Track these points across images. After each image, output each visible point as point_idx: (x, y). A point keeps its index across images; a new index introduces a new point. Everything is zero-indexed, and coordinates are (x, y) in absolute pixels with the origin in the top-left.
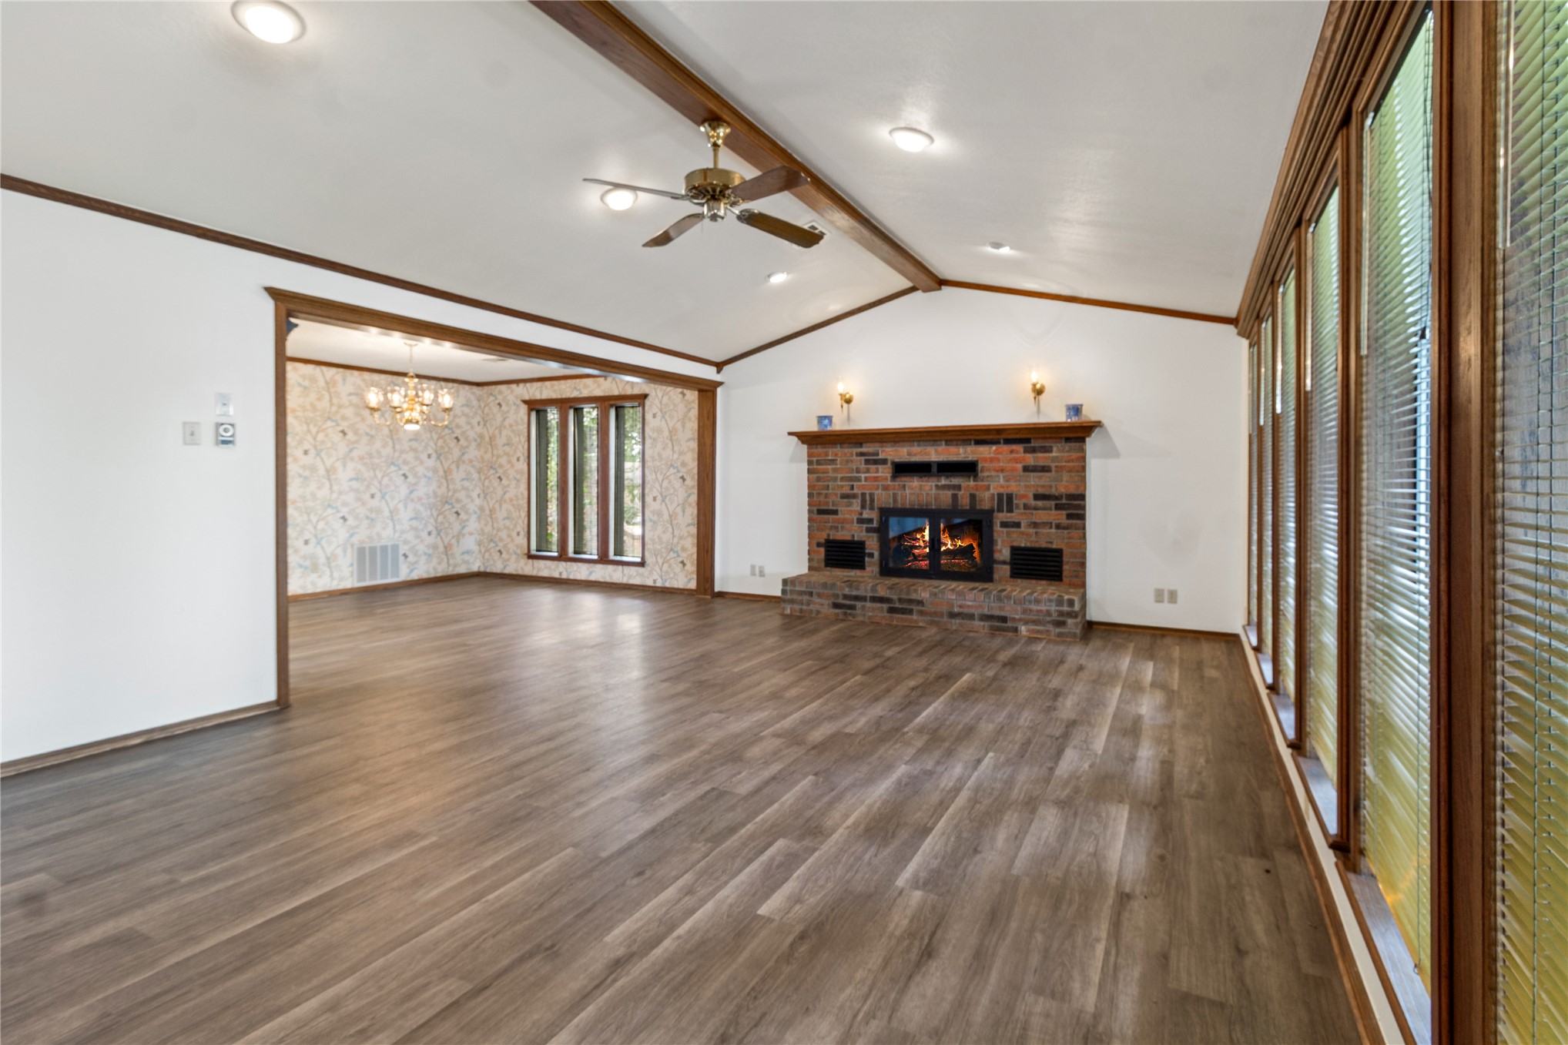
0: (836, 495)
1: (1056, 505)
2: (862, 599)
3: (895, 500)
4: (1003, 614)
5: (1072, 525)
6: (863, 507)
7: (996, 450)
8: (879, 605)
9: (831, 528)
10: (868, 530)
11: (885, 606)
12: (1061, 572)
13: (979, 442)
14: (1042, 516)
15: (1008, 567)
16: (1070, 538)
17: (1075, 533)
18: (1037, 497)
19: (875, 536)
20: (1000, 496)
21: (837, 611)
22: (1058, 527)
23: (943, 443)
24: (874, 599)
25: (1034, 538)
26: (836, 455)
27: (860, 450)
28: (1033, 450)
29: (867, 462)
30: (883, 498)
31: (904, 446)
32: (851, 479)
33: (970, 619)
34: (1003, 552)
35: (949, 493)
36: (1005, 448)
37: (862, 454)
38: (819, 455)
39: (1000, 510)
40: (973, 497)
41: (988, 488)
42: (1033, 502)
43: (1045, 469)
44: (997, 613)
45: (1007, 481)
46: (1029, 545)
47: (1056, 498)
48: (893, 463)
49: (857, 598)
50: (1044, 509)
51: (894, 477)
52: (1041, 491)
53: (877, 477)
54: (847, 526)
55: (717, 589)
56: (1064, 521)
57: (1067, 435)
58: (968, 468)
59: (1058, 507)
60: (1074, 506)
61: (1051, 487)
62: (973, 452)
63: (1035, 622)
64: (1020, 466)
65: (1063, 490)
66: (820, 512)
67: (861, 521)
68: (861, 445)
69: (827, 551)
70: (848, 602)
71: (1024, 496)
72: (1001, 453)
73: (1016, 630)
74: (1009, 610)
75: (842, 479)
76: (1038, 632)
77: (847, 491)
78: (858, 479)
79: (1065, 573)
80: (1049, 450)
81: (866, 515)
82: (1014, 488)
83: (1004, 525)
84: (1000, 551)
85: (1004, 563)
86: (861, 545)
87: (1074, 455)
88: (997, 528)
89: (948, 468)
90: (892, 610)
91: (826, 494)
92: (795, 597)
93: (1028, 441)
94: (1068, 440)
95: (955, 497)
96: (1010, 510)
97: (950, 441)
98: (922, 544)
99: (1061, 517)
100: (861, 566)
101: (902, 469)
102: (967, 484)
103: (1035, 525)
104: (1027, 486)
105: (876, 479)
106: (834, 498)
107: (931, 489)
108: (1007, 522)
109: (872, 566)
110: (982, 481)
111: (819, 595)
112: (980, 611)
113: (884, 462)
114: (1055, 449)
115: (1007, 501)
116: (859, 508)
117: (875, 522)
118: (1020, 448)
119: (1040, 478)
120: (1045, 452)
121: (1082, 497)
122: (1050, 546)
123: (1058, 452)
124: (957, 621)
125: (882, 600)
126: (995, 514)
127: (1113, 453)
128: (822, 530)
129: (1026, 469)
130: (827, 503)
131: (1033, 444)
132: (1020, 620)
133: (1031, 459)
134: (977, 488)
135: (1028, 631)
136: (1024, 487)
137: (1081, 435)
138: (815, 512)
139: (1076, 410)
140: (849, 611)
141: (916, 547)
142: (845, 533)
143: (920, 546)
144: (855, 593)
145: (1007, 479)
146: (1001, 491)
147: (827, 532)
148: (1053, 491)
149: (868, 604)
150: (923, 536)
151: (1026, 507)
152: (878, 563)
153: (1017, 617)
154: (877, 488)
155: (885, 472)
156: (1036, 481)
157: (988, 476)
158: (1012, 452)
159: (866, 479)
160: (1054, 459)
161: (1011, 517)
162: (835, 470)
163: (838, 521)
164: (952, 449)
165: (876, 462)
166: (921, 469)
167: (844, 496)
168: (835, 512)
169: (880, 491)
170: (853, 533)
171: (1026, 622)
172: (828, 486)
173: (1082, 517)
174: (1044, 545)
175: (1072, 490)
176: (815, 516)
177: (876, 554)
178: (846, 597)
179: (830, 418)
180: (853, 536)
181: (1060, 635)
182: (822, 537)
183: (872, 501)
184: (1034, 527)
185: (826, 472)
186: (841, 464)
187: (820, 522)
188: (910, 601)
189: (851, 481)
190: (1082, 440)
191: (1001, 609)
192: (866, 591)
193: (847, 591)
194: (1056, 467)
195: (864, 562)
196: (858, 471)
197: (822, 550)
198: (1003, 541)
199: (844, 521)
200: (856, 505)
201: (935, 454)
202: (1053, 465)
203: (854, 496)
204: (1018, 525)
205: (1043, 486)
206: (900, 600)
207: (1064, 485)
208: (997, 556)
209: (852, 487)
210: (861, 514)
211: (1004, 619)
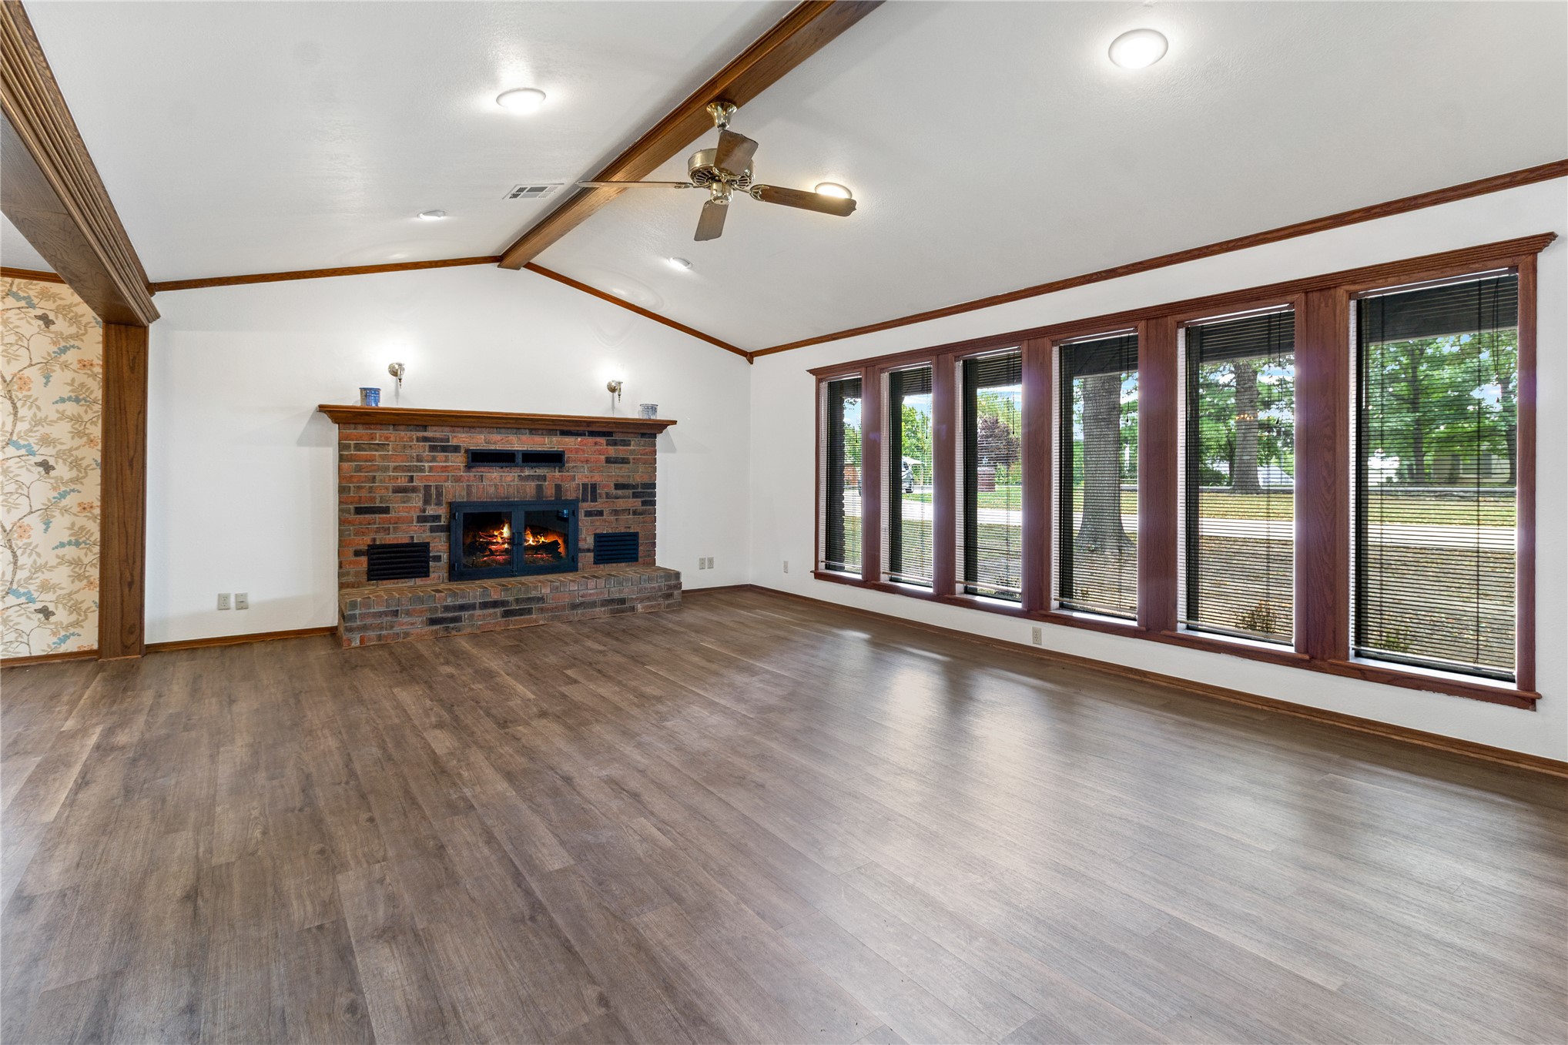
0: (387, 488)
1: (634, 493)
2: (472, 607)
3: (469, 493)
4: (622, 596)
5: (646, 510)
6: (427, 502)
7: (581, 441)
8: (491, 611)
9: (378, 531)
10: (433, 530)
11: (499, 610)
12: (637, 554)
13: (564, 433)
14: (621, 504)
15: (591, 555)
16: (644, 522)
17: (648, 517)
18: (618, 486)
19: (443, 535)
20: (585, 486)
21: (435, 627)
22: (635, 513)
23: (527, 431)
24: (485, 605)
25: (614, 525)
26: (387, 438)
27: (421, 434)
28: (615, 443)
29: (433, 449)
30: (454, 491)
31: (481, 433)
32: (409, 469)
33: (592, 608)
34: (587, 540)
35: (533, 484)
36: (591, 440)
37: (425, 439)
38: (361, 438)
39: (584, 500)
40: (558, 487)
41: (573, 478)
42: (614, 492)
43: (625, 461)
44: (617, 596)
45: (591, 472)
46: (610, 531)
47: (634, 487)
48: (467, 451)
49: (462, 608)
50: (623, 497)
51: (468, 467)
52: (621, 481)
53: (446, 467)
54: (404, 526)
55: (147, 641)
56: (640, 508)
57: (642, 431)
58: (555, 459)
59: (635, 495)
60: (646, 493)
61: (629, 477)
62: (559, 443)
63: (648, 599)
64: (603, 457)
65: (638, 480)
66: (359, 511)
67: (422, 519)
68: (425, 428)
69: (369, 560)
70: (450, 615)
71: (605, 486)
72: (585, 445)
73: (633, 609)
74: (628, 592)
75: (396, 469)
76: (652, 606)
77: (403, 482)
78: (421, 470)
79: (640, 554)
80: (626, 443)
81: (431, 511)
82: (597, 478)
83: (588, 514)
84: (585, 540)
85: (588, 550)
86: (425, 546)
87: (648, 449)
88: (581, 516)
89: (533, 458)
90: (507, 614)
91: (371, 487)
92: (369, 621)
93: (610, 434)
94: (643, 435)
95: (539, 488)
96: (594, 499)
97: (535, 429)
98: (499, 540)
99: (636, 503)
100: (425, 573)
101: (479, 458)
102: (552, 475)
103: (616, 512)
104: (609, 476)
105: (445, 469)
106: (383, 492)
107: (514, 480)
108: (591, 511)
109: (438, 571)
110: (568, 471)
111: (408, 613)
112: (601, 597)
113: (456, 449)
114: (632, 443)
115: (591, 491)
116: (420, 504)
117: (443, 519)
118: (602, 440)
119: (621, 469)
120: (624, 445)
121: (653, 486)
122: (628, 530)
123: (635, 446)
124: (579, 612)
125: (495, 604)
126: (580, 504)
127: (672, 449)
128: (363, 534)
129: (608, 460)
130: (373, 499)
131: (616, 437)
132: (637, 599)
133: (612, 451)
134: (562, 478)
135: (643, 608)
136: (606, 478)
137: (652, 432)
138: (352, 511)
139: (653, 408)
140: (451, 625)
141: (493, 544)
142: (399, 535)
143: (498, 543)
144: (460, 602)
145: (591, 470)
146: (586, 480)
147: (372, 535)
148: (631, 481)
149: (478, 612)
150: (501, 533)
151: (608, 496)
152: (446, 566)
153: (634, 597)
154: (447, 480)
155: (458, 461)
156: (618, 473)
157: (573, 467)
158: (596, 444)
159: (431, 469)
160: (632, 452)
161: (595, 506)
162: (384, 458)
163: (389, 521)
164: (538, 439)
165: (444, 449)
166: (504, 458)
167: (398, 490)
168: (386, 510)
169: (449, 484)
170: (412, 533)
171: (642, 600)
172: (374, 477)
173: (653, 503)
174: (623, 530)
175: (646, 480)
176: (352, 517)
177: (445, 557)
178: (447, 609)
179: (377, 391)
180: (412, 538)
181: (668, 606)
182: (364, 542)
183: (439, 494)
184: (615, 515)
185: (372, 459)
186: (394, 450)
187: (360, 524)
188: (530, 600)
189: (409, 471)
190: (654, 436)
191: (620, 591)
192: (475, 598)
193: (449, 602)
194: (634, 459)
195: (428, 567)
196: (419, 459)
197: (364, 559)
198: (587, 530)
199: (398, 521)
200: (417, 500)
201: (519, 443)
202: (631, 457)
203: (414, 490)
204: (600, 513)
205: (622, 476)
206: (517, 601)
207: (638, 478)
208: (582, 545)
209: (411, 479)
210: (424, 511)
211: (622, 601)
